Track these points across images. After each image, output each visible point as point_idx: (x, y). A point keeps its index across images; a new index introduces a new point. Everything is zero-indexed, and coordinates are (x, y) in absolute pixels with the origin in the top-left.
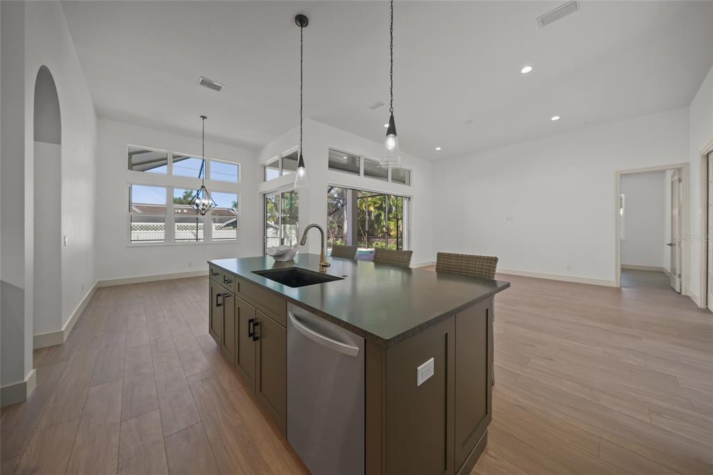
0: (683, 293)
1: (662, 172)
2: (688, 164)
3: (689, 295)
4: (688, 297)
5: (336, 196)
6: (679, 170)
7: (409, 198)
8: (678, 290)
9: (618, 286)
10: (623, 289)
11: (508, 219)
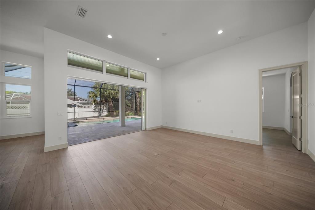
0: (303, 151)
1: (284, 75)
2: (306, 62)
3: (308, 153)
4: (307, 154)
5: (130, 90)
6: (300, 67)
7: (146, 89)
8: (299, 149)
9: (261, 145)
10: (264, 147)
11: (198, 101)
